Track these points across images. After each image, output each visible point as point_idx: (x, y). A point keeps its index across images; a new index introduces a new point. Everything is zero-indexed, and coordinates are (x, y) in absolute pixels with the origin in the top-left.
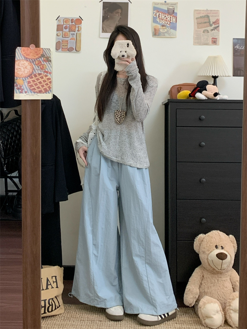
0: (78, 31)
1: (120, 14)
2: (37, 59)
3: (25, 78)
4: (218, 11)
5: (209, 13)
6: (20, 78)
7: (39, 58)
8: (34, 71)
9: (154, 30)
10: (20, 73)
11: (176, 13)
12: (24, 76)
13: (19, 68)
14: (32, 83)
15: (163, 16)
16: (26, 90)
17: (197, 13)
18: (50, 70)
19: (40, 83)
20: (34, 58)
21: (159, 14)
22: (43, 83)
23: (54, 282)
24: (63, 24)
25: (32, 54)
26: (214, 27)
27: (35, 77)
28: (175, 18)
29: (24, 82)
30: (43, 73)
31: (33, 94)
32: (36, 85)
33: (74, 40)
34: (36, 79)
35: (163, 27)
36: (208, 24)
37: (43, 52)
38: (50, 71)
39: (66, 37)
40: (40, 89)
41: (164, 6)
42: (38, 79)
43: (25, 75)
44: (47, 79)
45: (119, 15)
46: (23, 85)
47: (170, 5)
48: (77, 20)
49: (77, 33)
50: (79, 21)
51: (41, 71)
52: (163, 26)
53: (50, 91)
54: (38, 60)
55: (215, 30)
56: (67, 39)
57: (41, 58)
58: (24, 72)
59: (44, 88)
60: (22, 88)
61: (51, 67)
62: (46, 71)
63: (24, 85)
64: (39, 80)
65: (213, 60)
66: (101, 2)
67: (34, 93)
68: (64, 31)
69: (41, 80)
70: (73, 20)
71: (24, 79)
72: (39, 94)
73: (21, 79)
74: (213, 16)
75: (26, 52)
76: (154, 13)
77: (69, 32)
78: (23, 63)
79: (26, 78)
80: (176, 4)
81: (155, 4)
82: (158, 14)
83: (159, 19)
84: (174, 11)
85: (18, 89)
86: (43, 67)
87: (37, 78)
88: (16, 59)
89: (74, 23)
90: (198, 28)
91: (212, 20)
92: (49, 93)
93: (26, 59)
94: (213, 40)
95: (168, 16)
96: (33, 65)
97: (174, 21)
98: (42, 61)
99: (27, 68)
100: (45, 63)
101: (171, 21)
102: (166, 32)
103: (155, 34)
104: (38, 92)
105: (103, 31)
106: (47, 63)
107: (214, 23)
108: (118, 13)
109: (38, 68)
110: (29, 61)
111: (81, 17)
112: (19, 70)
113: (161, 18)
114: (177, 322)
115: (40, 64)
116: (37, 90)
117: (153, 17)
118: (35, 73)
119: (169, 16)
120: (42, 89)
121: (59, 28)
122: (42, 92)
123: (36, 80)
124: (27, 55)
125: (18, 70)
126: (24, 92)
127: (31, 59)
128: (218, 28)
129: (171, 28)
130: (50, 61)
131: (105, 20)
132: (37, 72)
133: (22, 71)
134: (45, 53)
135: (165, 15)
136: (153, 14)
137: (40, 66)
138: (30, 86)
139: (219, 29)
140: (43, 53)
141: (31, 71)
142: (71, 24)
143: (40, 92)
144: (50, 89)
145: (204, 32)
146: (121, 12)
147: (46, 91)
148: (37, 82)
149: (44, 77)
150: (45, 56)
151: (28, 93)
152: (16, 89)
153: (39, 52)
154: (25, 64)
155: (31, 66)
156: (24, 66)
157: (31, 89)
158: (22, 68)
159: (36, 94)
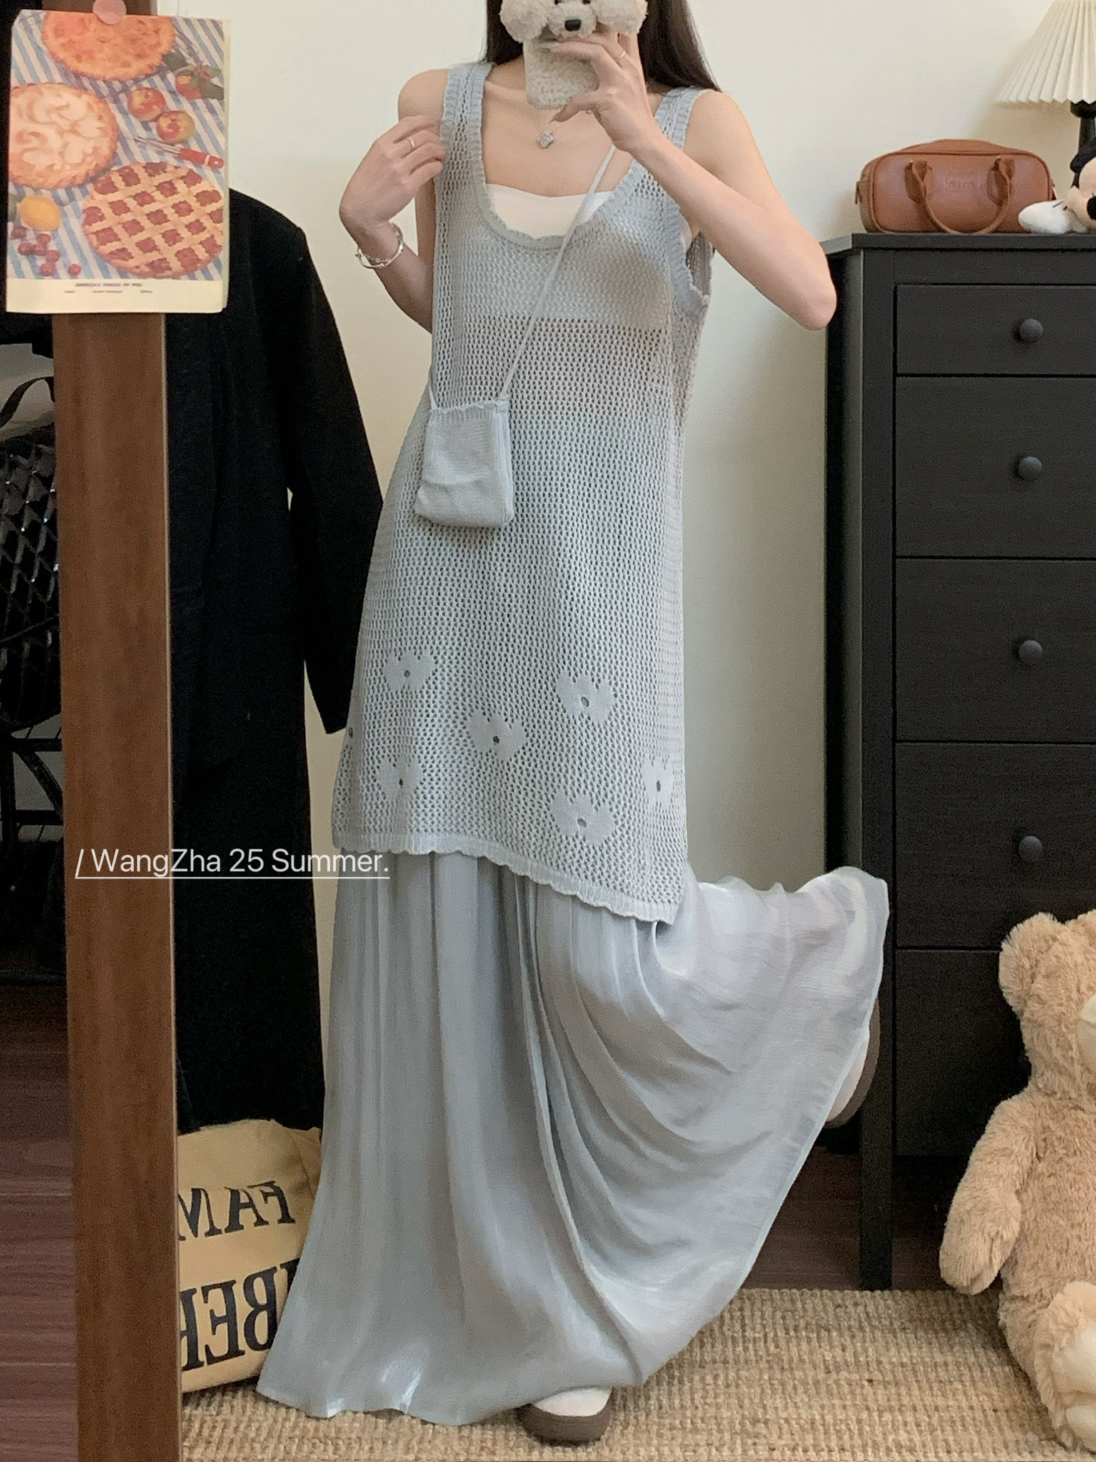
2: (137, 81)
3: (68, 190)
6: (36, 190)
7: (148, 76)
8: (120, 151)
10: (39, 161)
12: (64, 175)
13: (36, 134)
14: (110, 220)
16: (74, 260)
18: (215, 144)
19: (158, 217)
20: (120, 72)
22: (179, 223)
25: (107, 50)
27: (128, 185)
29: (65, 215)
30: (174, 163)
31: (117, 280)
32: (133, 227)
34: (135, 197)
37: (177, 39)
38: (214, 153)
40: (154, 256)
42: (143, 198)
43: (69, 173)
44: (198, 195)
46: (55, 231)
51: (160, 153)
53: (211, 266)
54: (145, 84)
57: (164, 78)
58: (61, 154)
59: (179, 246)
60: (52, 246)
61: (222, 128)
62: (188, 150)
63: (62, 232)
64: (154, 201)
67: (123, 273)
69: (162, 203)
71: (64, 197)
72: (149, 283)
73: (46, 193)
75: (74, 38)
78: (59, 102)
79: (76, 191)
85: (29, 252)
86: (174, 126)
87: (137, 189)
88: (14, 82)
92: (209, 278)
93: (76, 80)
96: (114, 118)
98: (167, 96)
99: (81, 130)
100: (186, 106)
104: (147, 269)
106: (200, 102)
109: (142, 133)
110: (90, 87)
112: (35, 142)
114: (877, 1376)
115: (157, 110)
116: (139, 259)
118: (126, 162)
120: (169, 253)
122: (168, 273)
123: (132, 203)
124: (79, 58)
125: (27, 146)
126: (62, 271)
127: (104, 81)
130: (219, 93)
132: (139, 157)
133: (49, 152)
134: (189, 45)
137: (156, 119)
138: (94, 233)
140: (175, 45)
141: (105, 151)
143: (158, 269)
144: (211, 255)
147: (190, 266)
148: (138, 213)
149: (180, 186)
150: (186, 65)
151: (90, 276)
152: (19, 255)
153: (153, 41)
154: (67, 106)
155: (106, 119)
156: (61, 122)
157: (102, 255)
158: (51, 134)
159: (133, 281)
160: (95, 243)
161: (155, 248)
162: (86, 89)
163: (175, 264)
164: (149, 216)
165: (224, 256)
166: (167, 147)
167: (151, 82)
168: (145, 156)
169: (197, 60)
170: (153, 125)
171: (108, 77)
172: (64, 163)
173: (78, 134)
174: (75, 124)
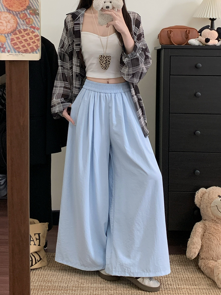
2: (21, 12)
3: (7, 34)
8: (18, 26)
12: (6, 31)
13: (1, 22)
14: (16, 41)
16: (9, 49)
18: (38, 25)
19: (26, 40)
20: (18, 10)
22: (30, 41)
23: (37, 239)
25: (15, 5)
27: (20, 33)
29: (7, 39)
30: (30, 29)
31: (17, 53)
32: (21, 42)
37: (30, 4)
38: (37, 27)
40: (25, 48)
42: (23, 36)
43: (8, 31)
44: (34, 36)
46: (5, 43)
51: (26, 27)
53: (37, 50)
54: (23, 12)
57: (27, 11)
59: (30, 46)
60: (4, 46)
61: (39, 22)
62: (32, 26)
64: (25, 37)
67: (19, 52)
69: (27, 37)
71: (7, 36)
72: (24, 54)
73: (3, 35)
75: (9, 2)
78: (6, 16)
79: (9, 35)
86: (29, 21)
87: (22, 34)
92: (37, 53)
93: (9, 11)
96: (17, 19)
98: (28, 15)
99: (10, 22)
100: (32, 17)
104: (24, 51)
106: (34, 16)
109: (22, 23)
112: (1, 24)
115: (26, 18)
116: (22, 49)
118: (19, 29)
120: (28, 48)
122: (28, 52)
123: (20, 37)
124: (10, 7)
126: (6, 52)
130: (38, 14)
132: (22, 28)
133: (4, 26)
134: (32, 4)
137: (25, 20)
138: (13, 44)
141: (15, 26)
143: (26, 51)
144: (37, 48)
147: (33, 51)
148: (22, 39)
149: (31, 34)
150: (32, 8)
151: (12, 53)
153: (25, 3)
154: (7, 17)
155: (15, 19)
156: (6, 20)
157: (14, 48)
158: (4, 22)
159: (21, 54)
160: (13, 46)
161: (25, 47)
162: (11, 13)
163: (30, 50)
164: (24, 40)
165: (40, 48)
166: (28, 26)
168: (23, 27)
169: (34, 7)
170: (25, 21)
171: (15, 11)
172: (7, 29)
173: (10, 23)
174: (9, 20)
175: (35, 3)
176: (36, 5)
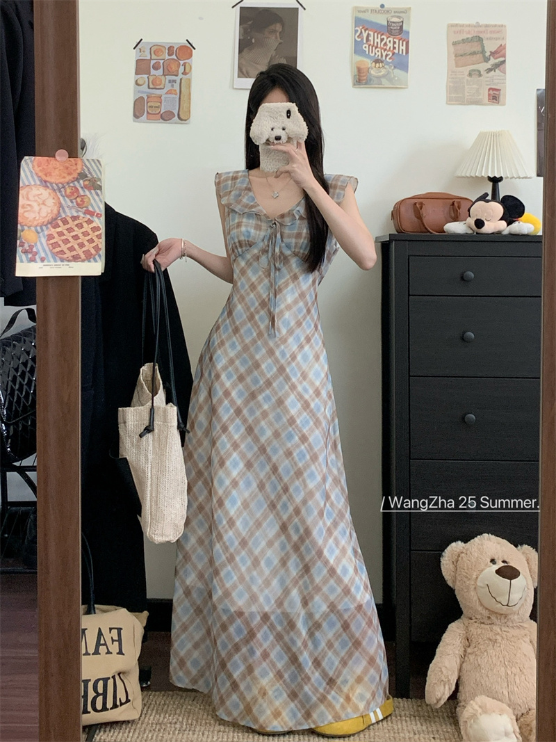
0: (184, 73)
1: (278, 34)
2: (68, 183)
3: (41, 227)
4: (502, 26)
5: (481, 32)
6: (29, 227)
7: (73, 182)
8: (61, 211)
9: (356, 71)
10: (30, 216)
11: (408, 33)
12: (40, 221)
13: (29, 205)
14: (57, 239)
15: (377, 38)
16: (43, 255)
17: (454, 32)
18: (100, 208)
19: (76, 237)
20: (62, 180)
21: (368, 34)
22: (83, 239)
24: (149, 58)
25: (57, 172)
26: (493, 63)
27: (64, 225)
28: (404, 43)
29: (40, 237)
30: (83, 216)
31: (59, 263)
32: (66, 242)
33: (176, 94)
34: (67, 229)
35: (377, 64)
36: (479, 57)
38: (98, 211)
39: (157, 87)
40: (74, 253)
41: (379, 15)
42: (70, 230)
43: (41, 221)
44: (92, 228)
45: (276, 38)
46: (36, 244)
47: (393, 14)
48: (182, 48)
49: (181, 79)
50: (186, 50)
51: (77, 211)
52: (377, 61)
53: (97, 257)
54: (72, 185)
55: (495, 71)
56: (158, 92)
57: (79, 182)
58: (39, 213)
59: (84, 249)
60: (34, 250)
61: (101, 202)
62: (88, 210)
63: (38, 244)
64: (74, 231)
65: (490, 141)
66: (235, 8)
67: (62, 260)
68: (151, 74)
69: (78, 232)
70: (172, 49)
71: (39, 230)
72: (72, 264)
73: (33, 228)
74: (491, 39)
75: (45, 167)
76: (356, 31)
77: (165, 76)
78: (38, 192)
79: (44, 228)
80: (406, 11)
81: (359, 11)
82: (365, 35)
83: (367, 46)
84: (401, 27)
85: (25, 252)
86: (82, 201)
87: (68, 226)
88: (21, 185)
89: (174, 57)
90: (457, 66)
91: (490, 47)
92: (96, 261)
93: (45, 183)
94: (491, 92)
95: (389, 39)
96: (59, 198)
97: (402, 50)
98: (80, 189)
99: (46, 203)
100: (87, 193)
101: (396, 51)
102: (384, 76)
103: (359, 80)
104: (71, 258)
105: (241, 74)
106: (93, 191)
107: (492, 54)
108: (275, 31)
109: (70, 204)
110: (50, 187)
111: (190, 42)
112: (29, 208)
113: (372, 43)
115: (76, 195)
116: (68, 254)
117: (355, 40)
118: (64, 216)
119: (391, 39)
120: (80, 252)
121: (142, 67)
122: (80, 260)
123: (66, 232)
124: (46, 175)
125: (25, 210)
126: (38, 260)
127: (56, 184)
128: (502, 67)
129: (395, 67)
130: (100, 188)
131: (245, 50)
132: (69, 214)
133: (34, 212)
134: (89, 169)
135: (382, 37)
136: (355, 34)
137: (76, 199)
138: (52, 244)
139: (505, 68)
140: (83, 169)
141: (55, 211)
142: (167, 57)
143: (76, 258)
144: (97, 252)
145: (470, 75)
146: (281, 30)
147: (89, 257)
148: (68, 236)
149: (85, 225)
150: (87, 177)
151: (49, 261)
152: (22, 254)
153: (75, 168)
154: (42, 194)
155: (56, 198)
156: (39, 200)
157: (54, 253)
158: (35, 205)
159: (66, 263)
160: (51, 248)
161: (75, 250)
162: (48, 187)
163: (83, 256)
164: (72, 237)
165: (103, 252)
166: (80, 209)
167: (74, 184)
168: (71, 213)
169: (92, 175)
170: (74, 201)
171: (57, 182)
172: (40, 216)
173: (45, 205)
174: (44, 201)
175: (95, 168)
176: (97, 171)
